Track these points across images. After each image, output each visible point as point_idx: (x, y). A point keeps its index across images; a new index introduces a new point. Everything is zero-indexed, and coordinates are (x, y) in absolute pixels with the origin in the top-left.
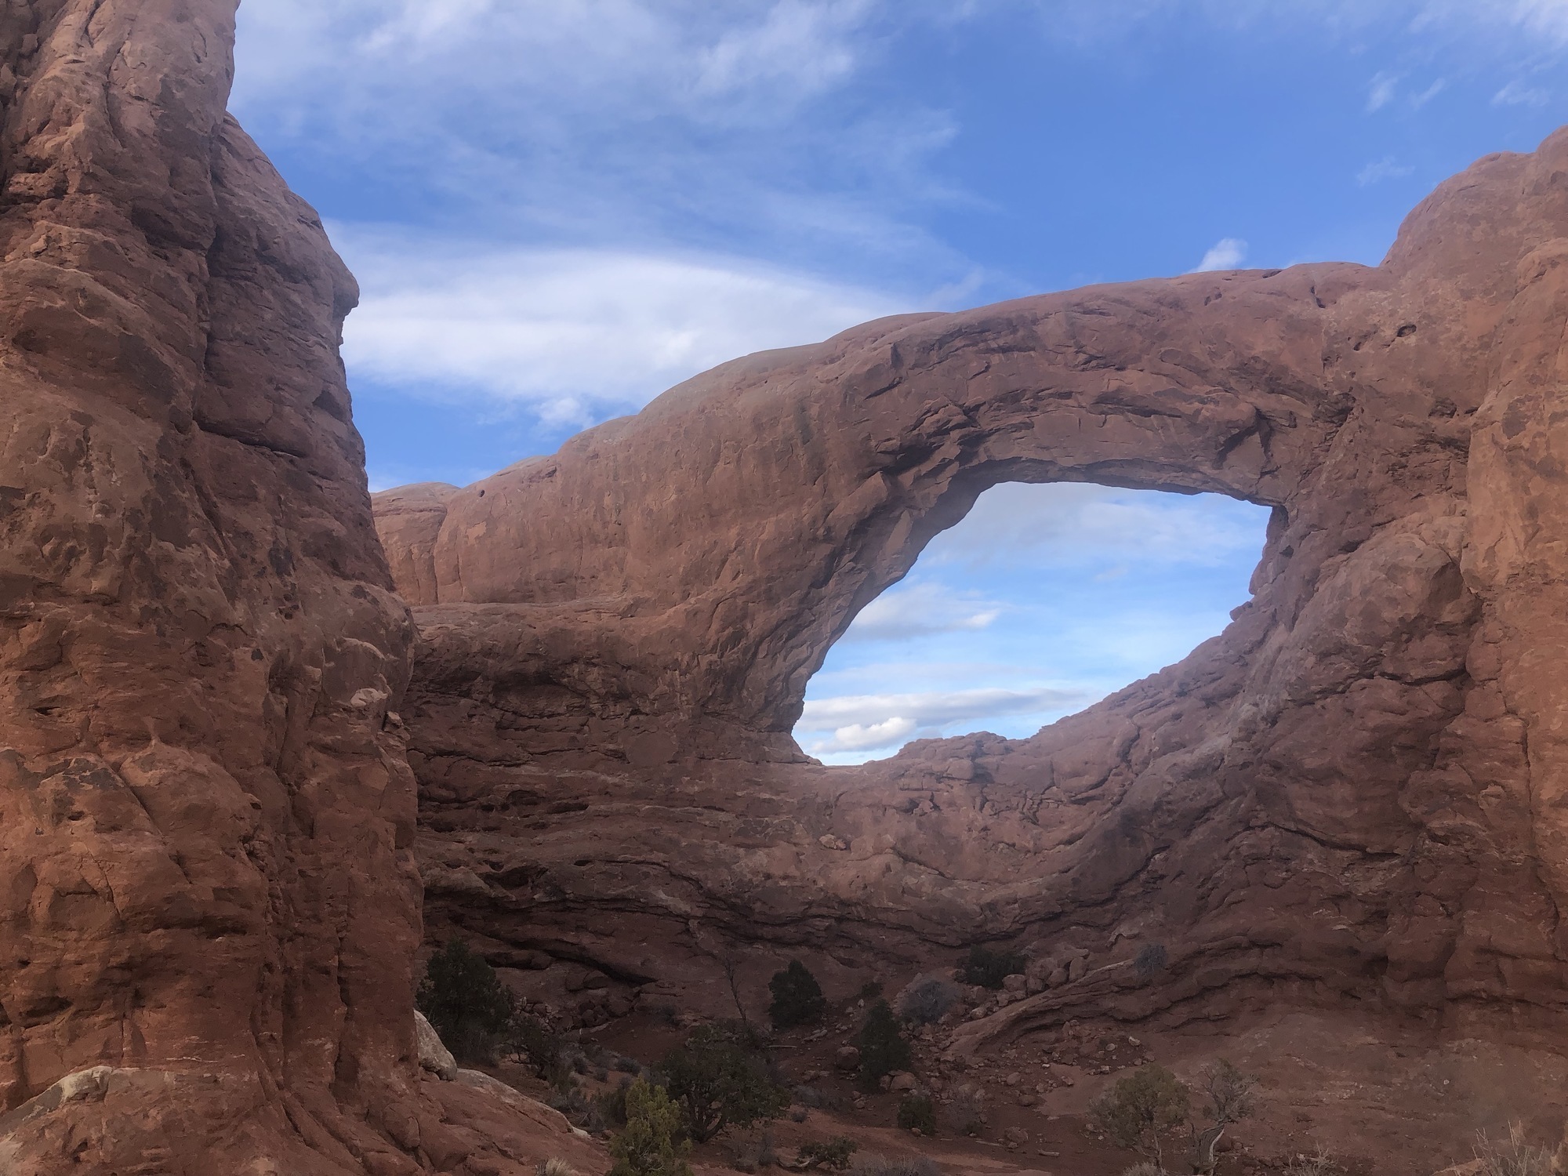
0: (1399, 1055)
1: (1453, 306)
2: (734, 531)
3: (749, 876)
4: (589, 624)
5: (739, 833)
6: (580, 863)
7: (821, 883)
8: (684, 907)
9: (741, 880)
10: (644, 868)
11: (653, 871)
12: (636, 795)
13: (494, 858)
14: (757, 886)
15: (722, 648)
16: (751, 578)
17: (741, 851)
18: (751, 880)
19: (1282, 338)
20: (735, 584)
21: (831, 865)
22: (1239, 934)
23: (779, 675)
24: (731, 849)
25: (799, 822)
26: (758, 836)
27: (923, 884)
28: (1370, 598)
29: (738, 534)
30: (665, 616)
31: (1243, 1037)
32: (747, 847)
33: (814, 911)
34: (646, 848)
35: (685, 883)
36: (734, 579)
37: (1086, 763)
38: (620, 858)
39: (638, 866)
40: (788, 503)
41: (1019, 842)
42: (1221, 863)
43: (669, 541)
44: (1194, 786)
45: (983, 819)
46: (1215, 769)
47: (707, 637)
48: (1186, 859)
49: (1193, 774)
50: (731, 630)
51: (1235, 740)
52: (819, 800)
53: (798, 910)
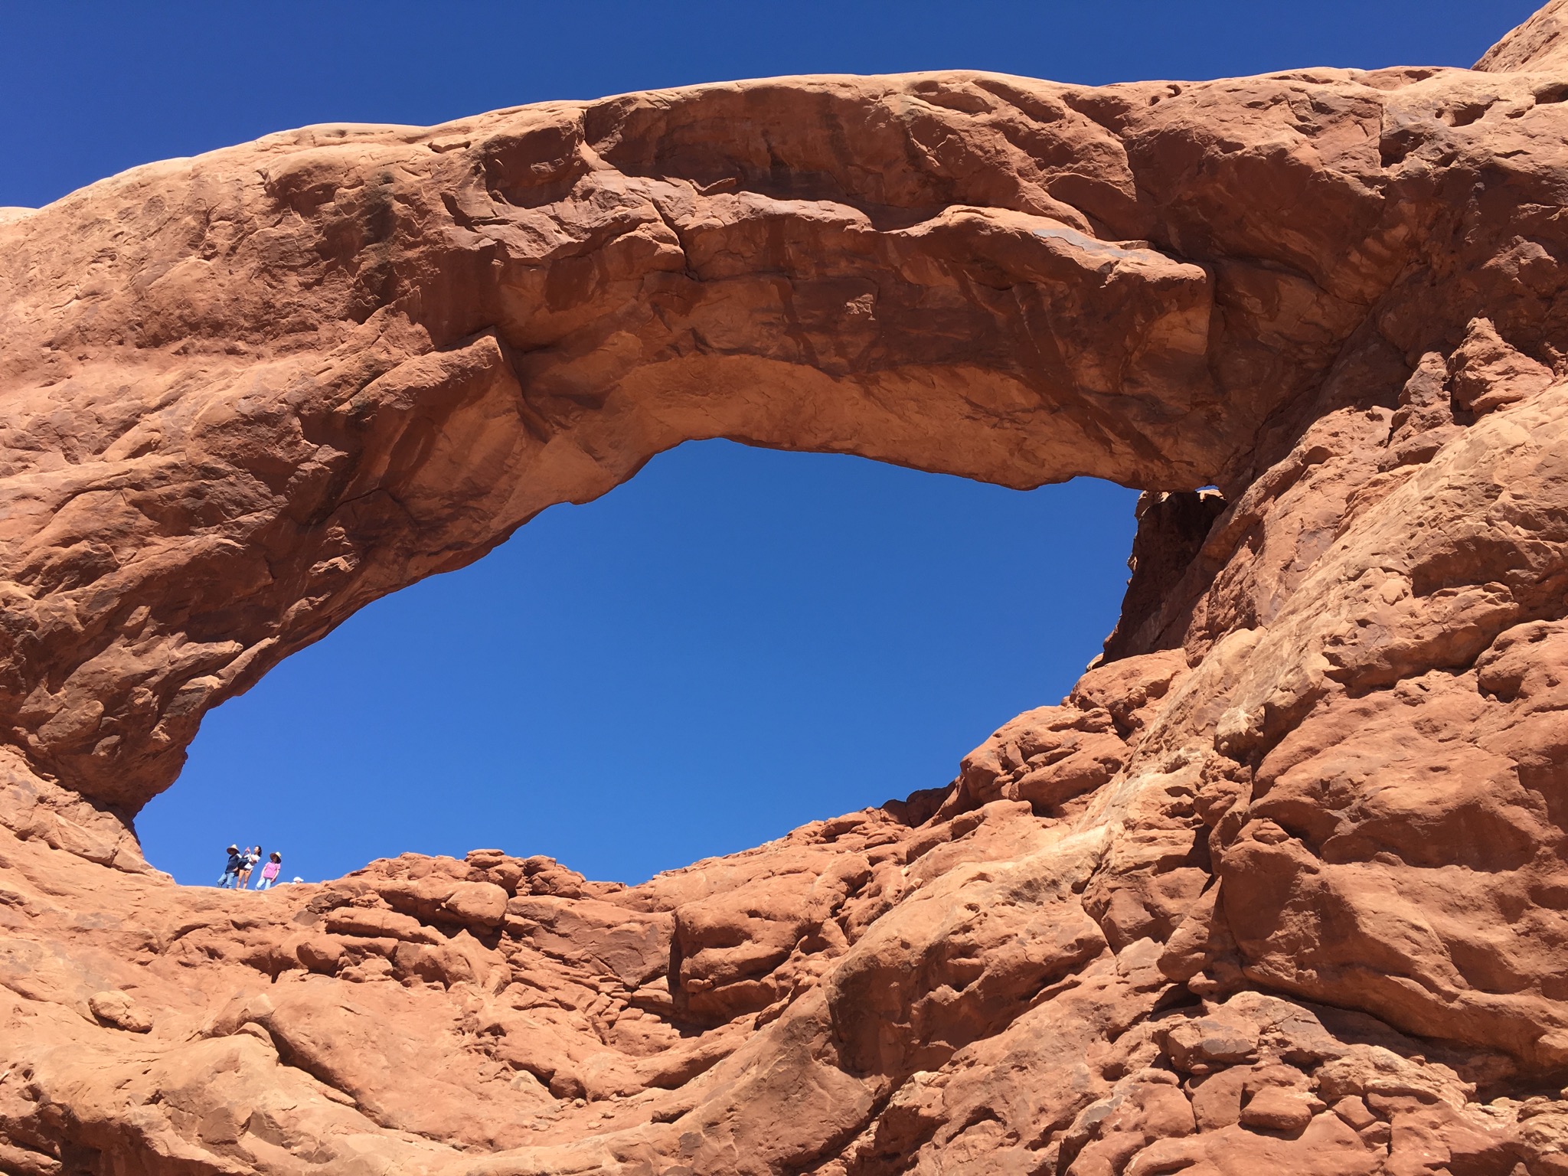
2: (169, 377)
7: (42, 1078)
23: (153, 673)
25: (60, 954)
27: (307, 1113)
29: (178, 384)
37: (753, 914)
40: (300, 346)
41: (564, 1069)
42: (1099, 1085)
43: (29, 374)
44: (1028, 916)
45: (496, 1009)
46: (1078, 888)
47: (24, 548)
48: (1000, 1076)
49: (1028, 891)
50: (83, 546)
51: (1130, 825)
52: (131, 926)
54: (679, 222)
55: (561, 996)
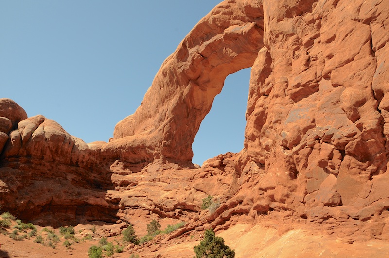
2: (166, 106)
3: (163, 198)
6: (129, 197)
8: (148, 207)
11: (144, 198)
12: (146, 180)
13: (110, 196)
14: (165, 201)
15: (166, 139)
16: (170, 118)
17: (165, 192)
25: (181, 184)
34: (144, 193)
35: (150, 201)
36: (167, 119)
39: (141, 197)
40: (174, 95)
41: (228, 183)
43: (156, 113)
45: (221, 177)
47: (163, 136)
50: (168, 133)
52: (189, 177)
53: (172, 207)
54: (199, 53)
55: (230, 172)
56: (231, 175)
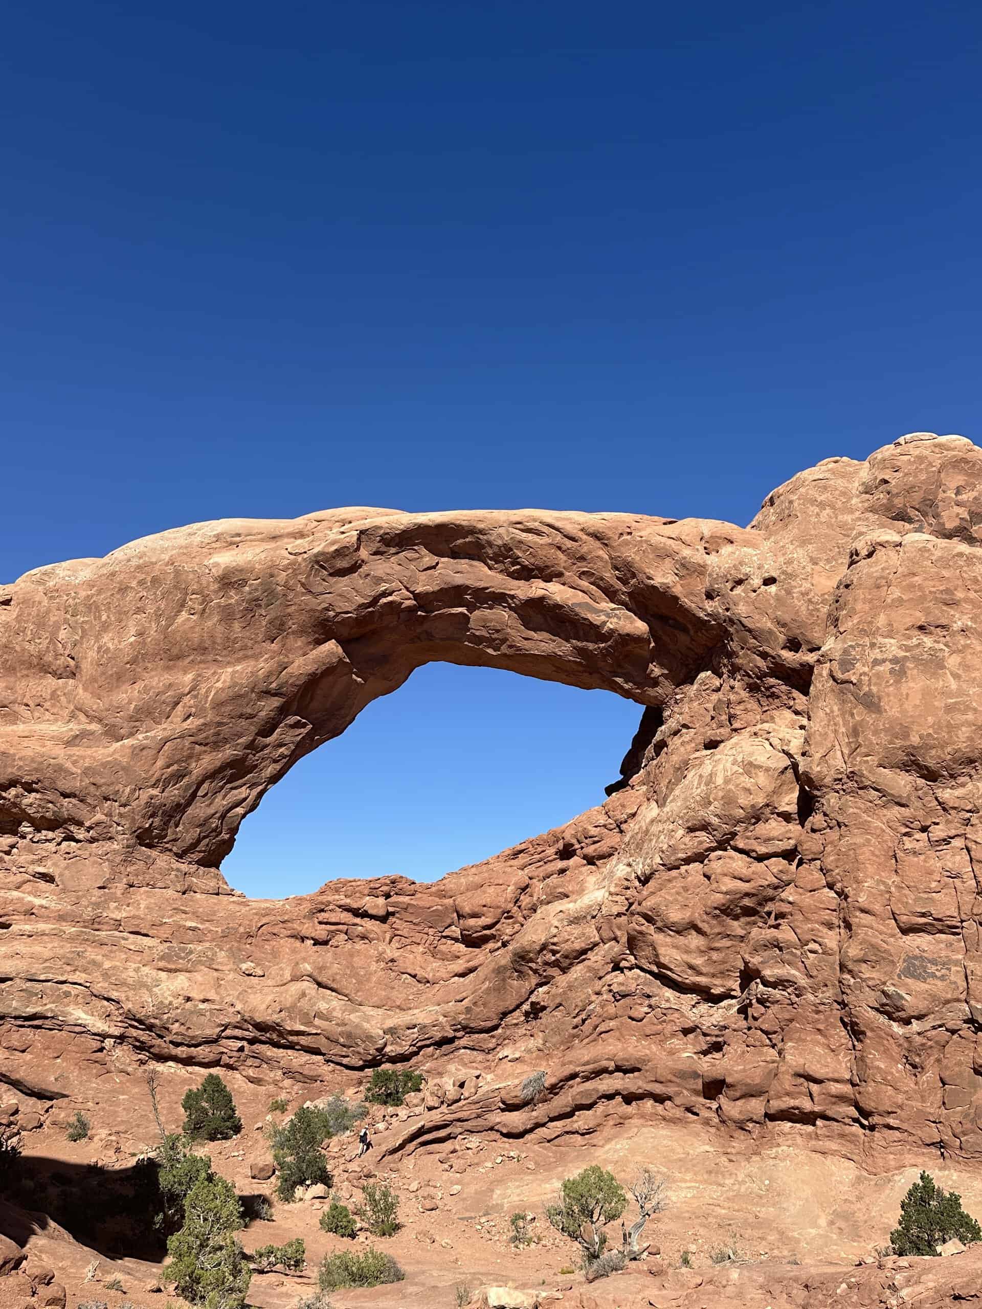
0: (731, 1161)
1: (804, 568)
2: (190, 677)
3: (170, 999)
4: (31, 749)
5: (162, 958)
7: (239, 1007)
8: (101, 1026)
9: (162, 1002)
10: (65, 987)
11: (74, 990)
12: (61, 918)
14: (177, 1008)
15: (165, 783)
16: (202, 721)
17: (163, 975)
18: (171, 1003)
19: (676, 574)
20: (185, 725)
21: (250, 991)
22: (608, 1059)
23: (216, 813)
24: (154, 973)
25: (221, 950)
26: (181, 961)
27: (334, 1009)
28: (731, 787)
29: (194, 679)
30: (111, 749)
31: (607, 1147)
32: (169, 971)
33: (228, 1032)
34: (69, 968)
35: (105, 1003)
36: (185, 720)
37: (484, 906)
38: (42, 977)
39: (60, 986)
40: (246, 657)
41: (420, 973)
42: (594, 997)
43: (123, 679)
44: (576, 930)
45: (391, 951)
46: (594, 917)
47: (151, 772)
48: (564, 993)
49: (575, 920)
50: (175, 767)
51: (611, 894)
52: (242, 930)
53: (213, 1032)
54: (411, 589)
55: (414, 939)
56: (421, 949)
